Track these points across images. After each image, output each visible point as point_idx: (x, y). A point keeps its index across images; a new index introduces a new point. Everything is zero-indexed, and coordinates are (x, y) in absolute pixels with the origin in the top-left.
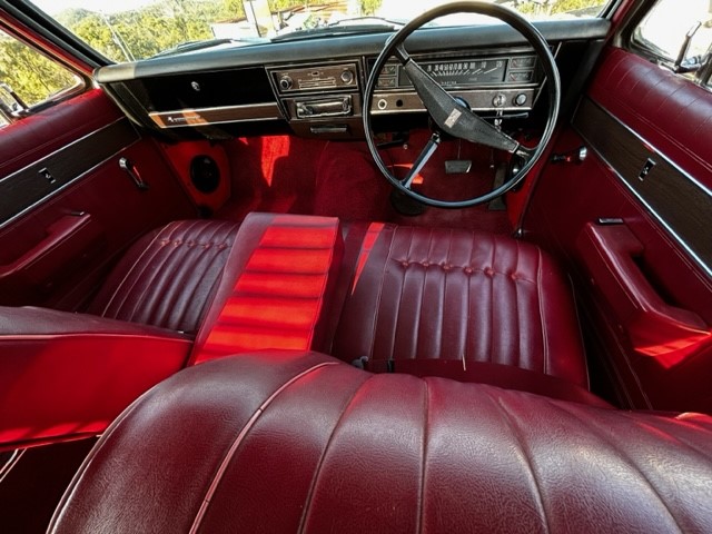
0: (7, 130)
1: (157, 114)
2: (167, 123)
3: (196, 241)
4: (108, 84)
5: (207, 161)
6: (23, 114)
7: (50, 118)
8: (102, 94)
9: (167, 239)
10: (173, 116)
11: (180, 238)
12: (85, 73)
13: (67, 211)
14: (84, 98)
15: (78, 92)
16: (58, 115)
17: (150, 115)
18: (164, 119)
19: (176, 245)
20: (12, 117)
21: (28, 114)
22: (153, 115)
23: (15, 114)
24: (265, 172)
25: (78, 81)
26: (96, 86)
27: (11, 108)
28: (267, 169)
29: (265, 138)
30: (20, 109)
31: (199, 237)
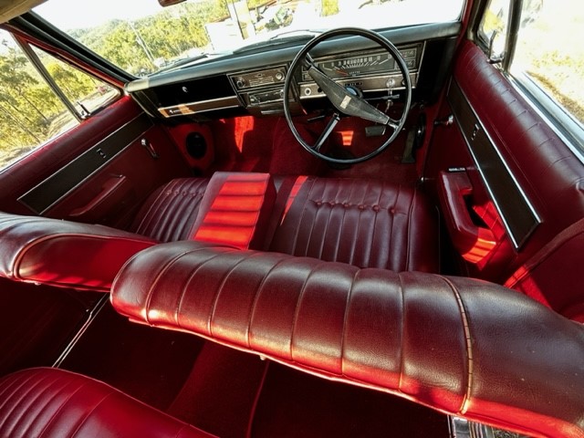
0: (79, 127)
1: (163, 109)
2: (169, 114)
3: (188, 191)
4: (133, 93)
5: (197, 137)
6: (87, 117)
7: (101, 118)
8: (131, 99)
9: (170, 191)
10: (173, 109)
11: (178, 190)
12: (121, 87)
13: (113, 175)
14: (120, 102)
15: (116, 99)
16: (106, 115)
17: (159, 110)
18: (167, 111)
19: (175, 194)
20: (81, 119)
21: (90, 117)
22: (161, 110)
23: (83, 117)
24: (237, 142)
25: (116, 92)
26: (127, 94)
27: (80, 113)
28: (239, 139)
29: (236, 119)
30: (86, 114)
31: (190, 189)
